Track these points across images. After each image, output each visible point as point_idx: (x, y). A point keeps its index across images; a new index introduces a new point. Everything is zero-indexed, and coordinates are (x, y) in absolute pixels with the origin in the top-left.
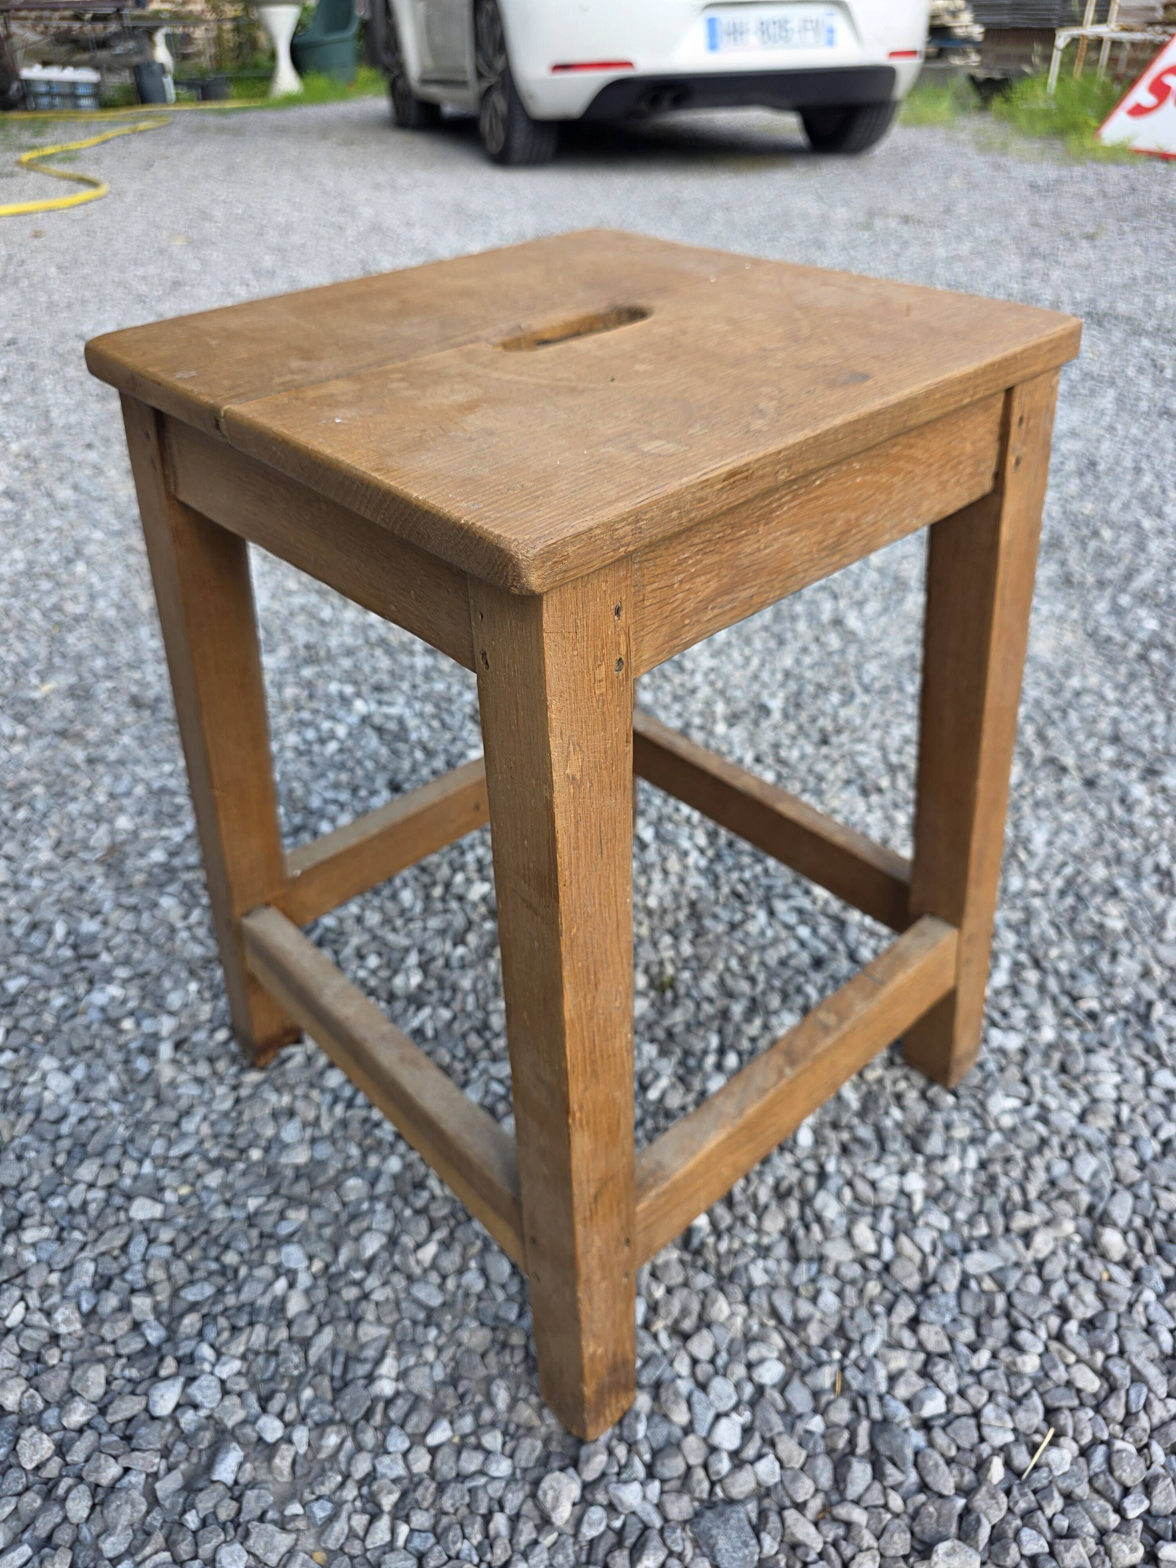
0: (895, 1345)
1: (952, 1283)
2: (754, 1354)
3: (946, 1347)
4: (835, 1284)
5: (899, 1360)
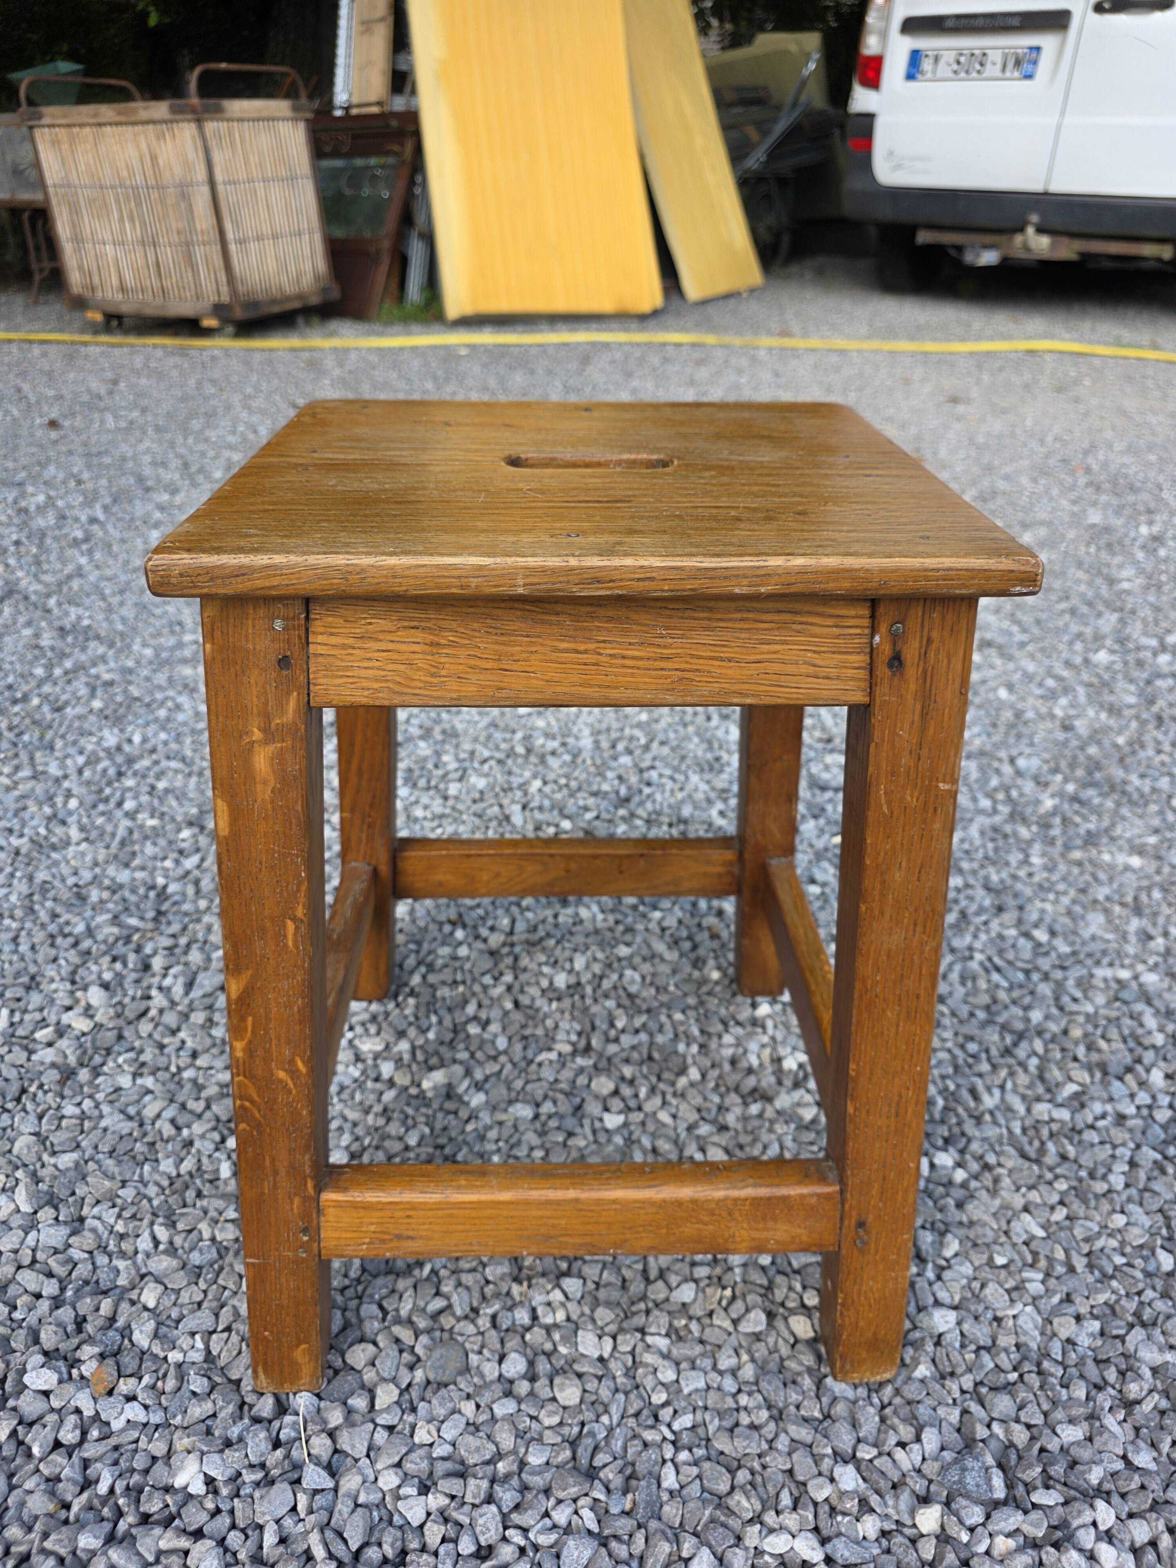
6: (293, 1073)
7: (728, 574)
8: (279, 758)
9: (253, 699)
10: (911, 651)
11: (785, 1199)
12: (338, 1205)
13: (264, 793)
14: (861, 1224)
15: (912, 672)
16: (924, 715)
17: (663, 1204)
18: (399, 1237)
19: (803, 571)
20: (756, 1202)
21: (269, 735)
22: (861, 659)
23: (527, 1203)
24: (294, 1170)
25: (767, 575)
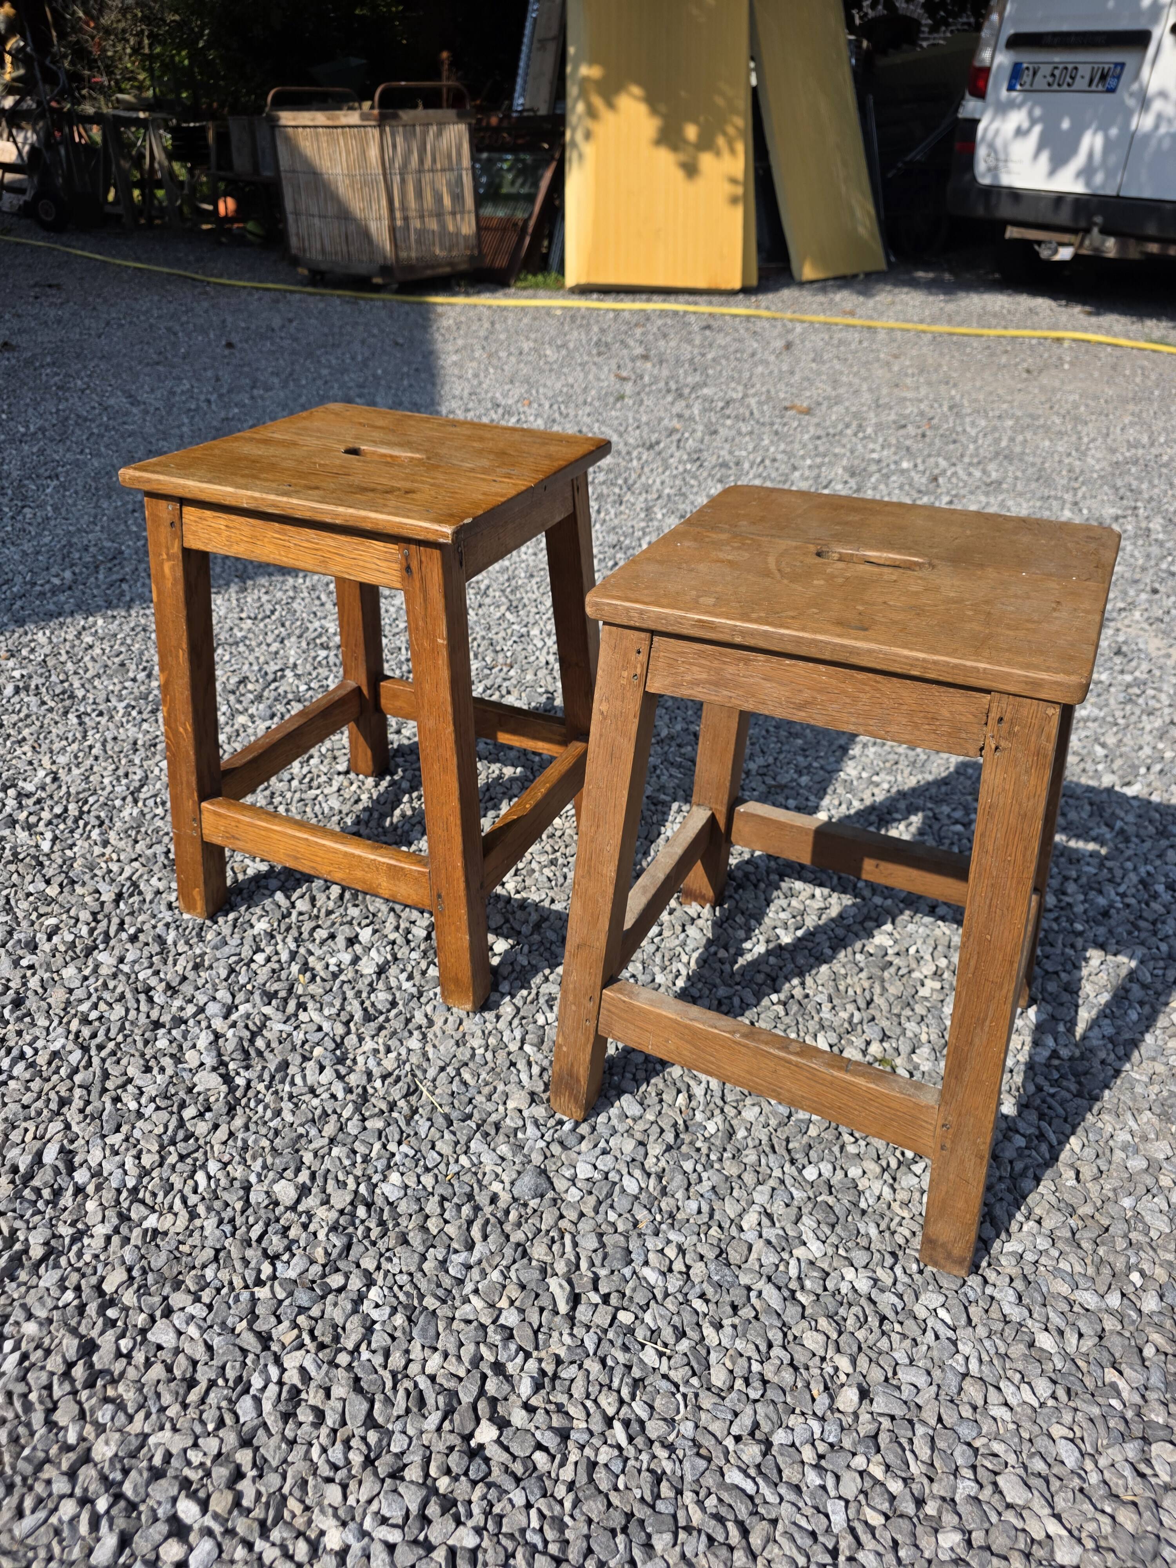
0: (681, 1250)
1: (744, 1280)
2: (637, 1173)
3: (696, 1280)
4: (705, 1208)
5: (671, 1252)
6: (186, 730)
7: (323, 512)
8: (172, 568)
9: (163, 540)
10: (414, 565)
11: (402, 869)
12: (208, 810)
13: (169, 584)
14: (439, 896)
15: (416, 576)
16: (425, 600)
17: (346, 854)
18: (234, 837)
19: (351, 516)
20: (390, 866)
21: (170, 557)
22: (396, 566)
23: (286, 834)
24: (188, 783)
25: (338, 515)
